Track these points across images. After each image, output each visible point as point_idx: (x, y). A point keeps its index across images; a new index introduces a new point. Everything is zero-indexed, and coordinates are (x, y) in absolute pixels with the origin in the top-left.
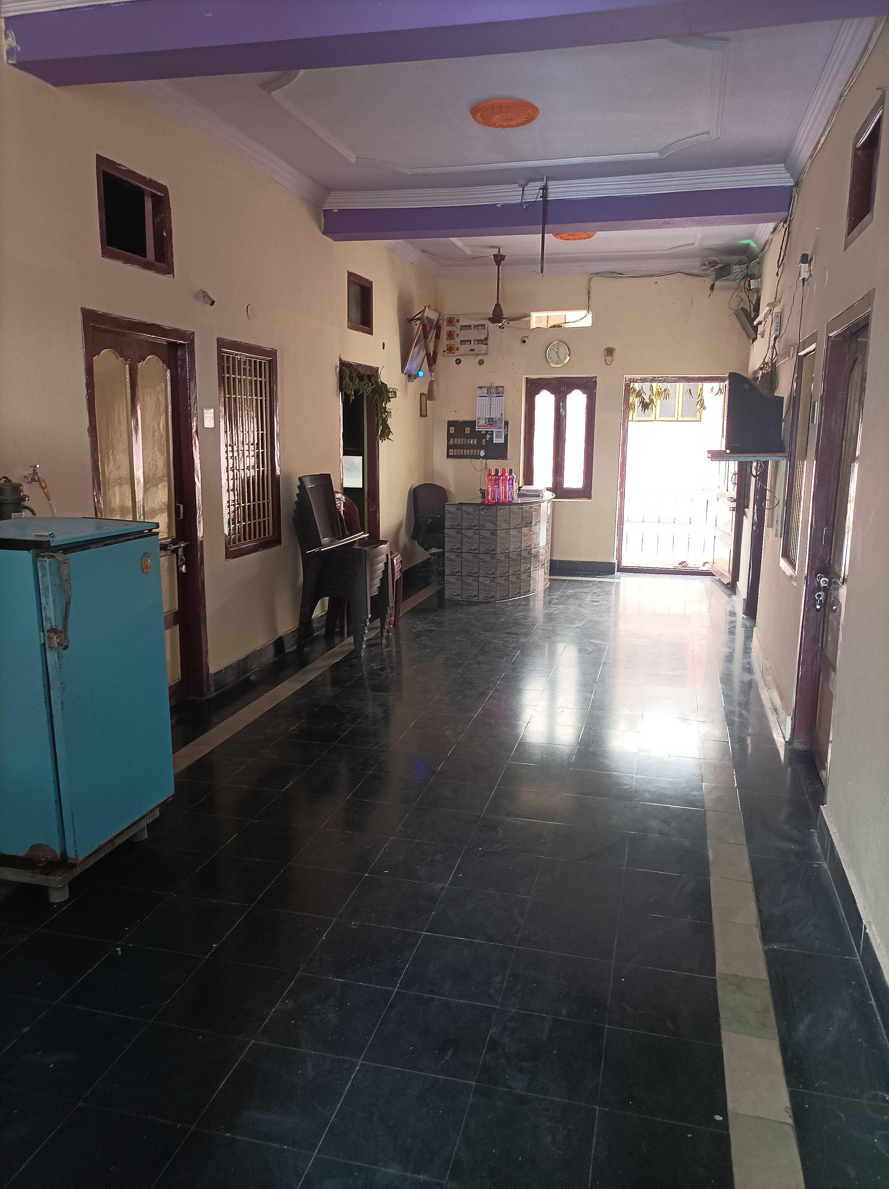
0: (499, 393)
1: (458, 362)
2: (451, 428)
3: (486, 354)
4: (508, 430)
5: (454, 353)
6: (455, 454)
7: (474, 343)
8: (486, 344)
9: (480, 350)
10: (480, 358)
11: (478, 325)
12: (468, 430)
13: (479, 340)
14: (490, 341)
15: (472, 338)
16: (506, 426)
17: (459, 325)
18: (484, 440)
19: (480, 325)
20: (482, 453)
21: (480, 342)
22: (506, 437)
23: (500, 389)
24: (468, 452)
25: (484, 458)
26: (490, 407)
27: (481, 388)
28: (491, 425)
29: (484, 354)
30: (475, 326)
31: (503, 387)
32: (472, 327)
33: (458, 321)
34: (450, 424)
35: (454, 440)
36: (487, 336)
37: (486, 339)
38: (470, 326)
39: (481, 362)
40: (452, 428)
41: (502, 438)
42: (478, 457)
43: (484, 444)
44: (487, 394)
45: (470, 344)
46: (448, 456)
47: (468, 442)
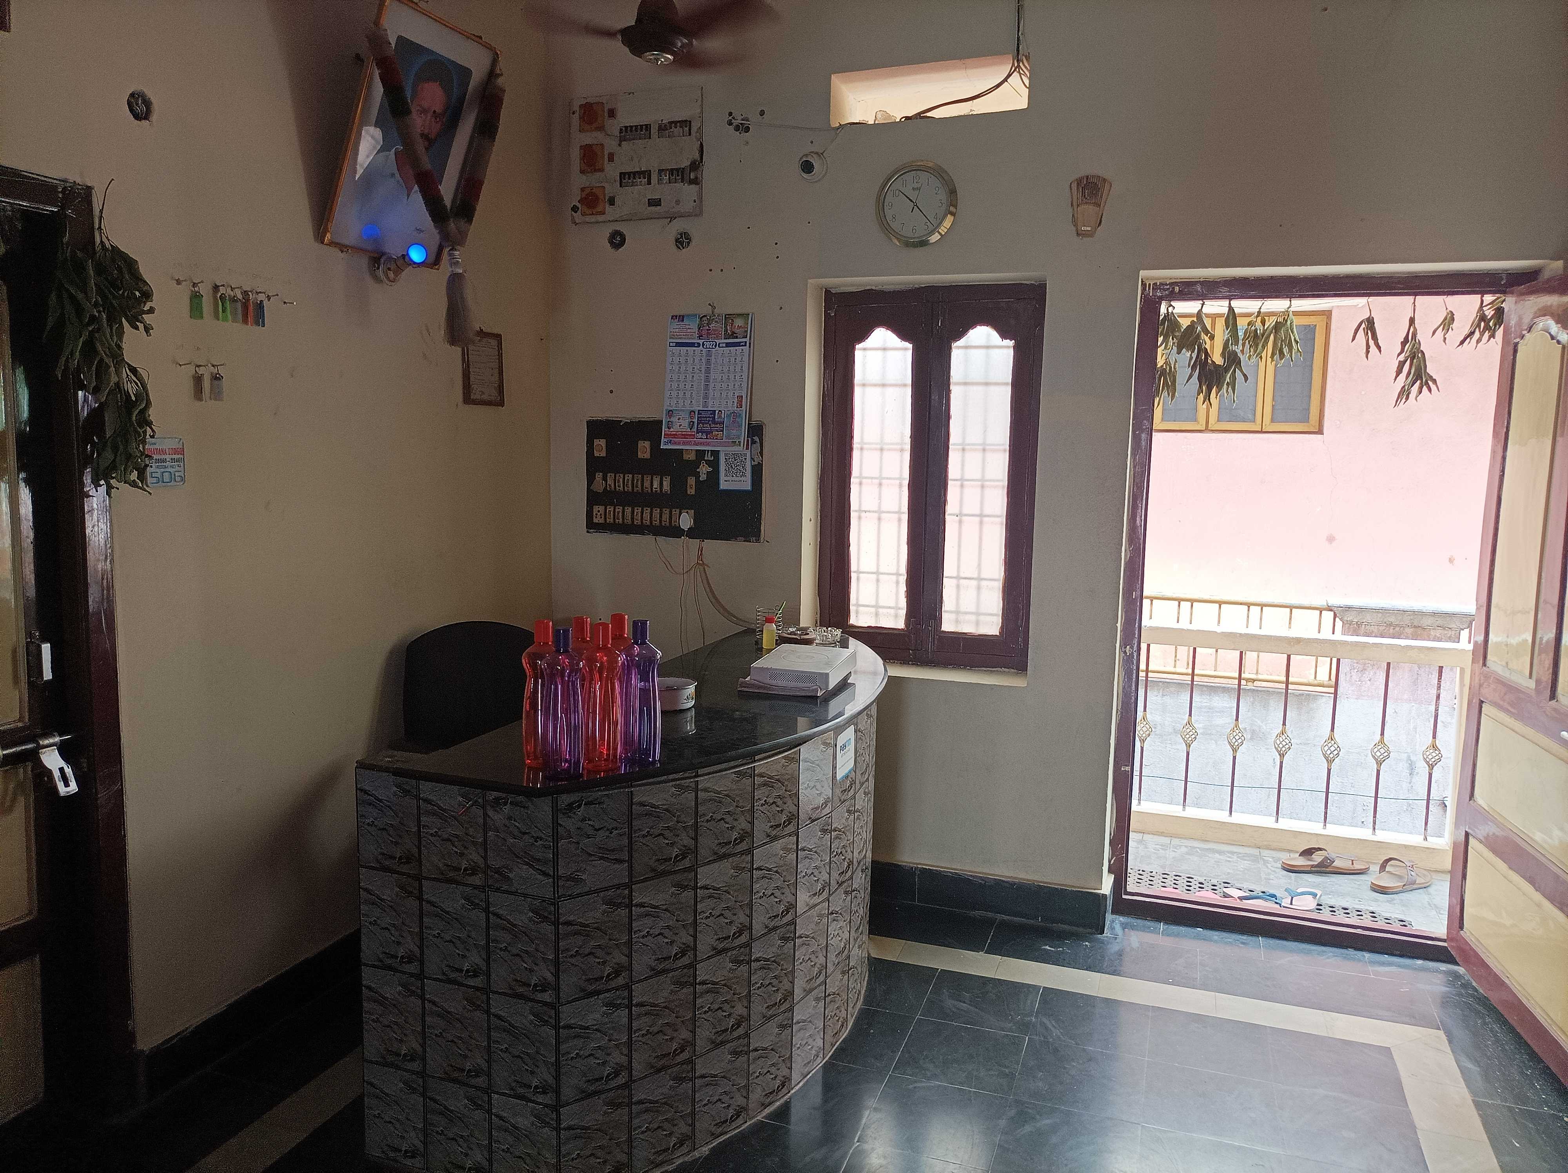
0: (733, 335)
1: (617, 240)
2: (596, 442)
3: (697, 212)
4: (761, 453)
5: (603, 213)
6: (610, 520)
7: (660, 181)
8: (695, 182)
9: (678, 202)
10: (679, 225)
11: (671, 123)
12: (644, 449)
13: (672, 170)
14: (708, 172)
15: (651, 163)
16: (756, 439)
17: (614, 126)
18: (692, 481)
19: (675, 123)
20: (686, 521)
21: (678, 174)
22: (757, 471)
23: (739, 322)
24: (646, 515)
25: (692, 533)
26: (707, 379)
27: (681, 318)
28: (707, 433)
29: (689, 215)
30: (662, 128)
31: (745, 316)
32: (654, 130)
33: (612, 113)
34: (596, 429)
35: (605, 479)
36: (697, 156)
37: (696, 166)
38: (648, 127)
39: (683, 241)
40: (601, 444)
41: (744, 475)
42: (675, 532)
43: (691, 491)
44: (700, 337)
45: (649, 183)
46: (591, 525)
47: (647, 484)
